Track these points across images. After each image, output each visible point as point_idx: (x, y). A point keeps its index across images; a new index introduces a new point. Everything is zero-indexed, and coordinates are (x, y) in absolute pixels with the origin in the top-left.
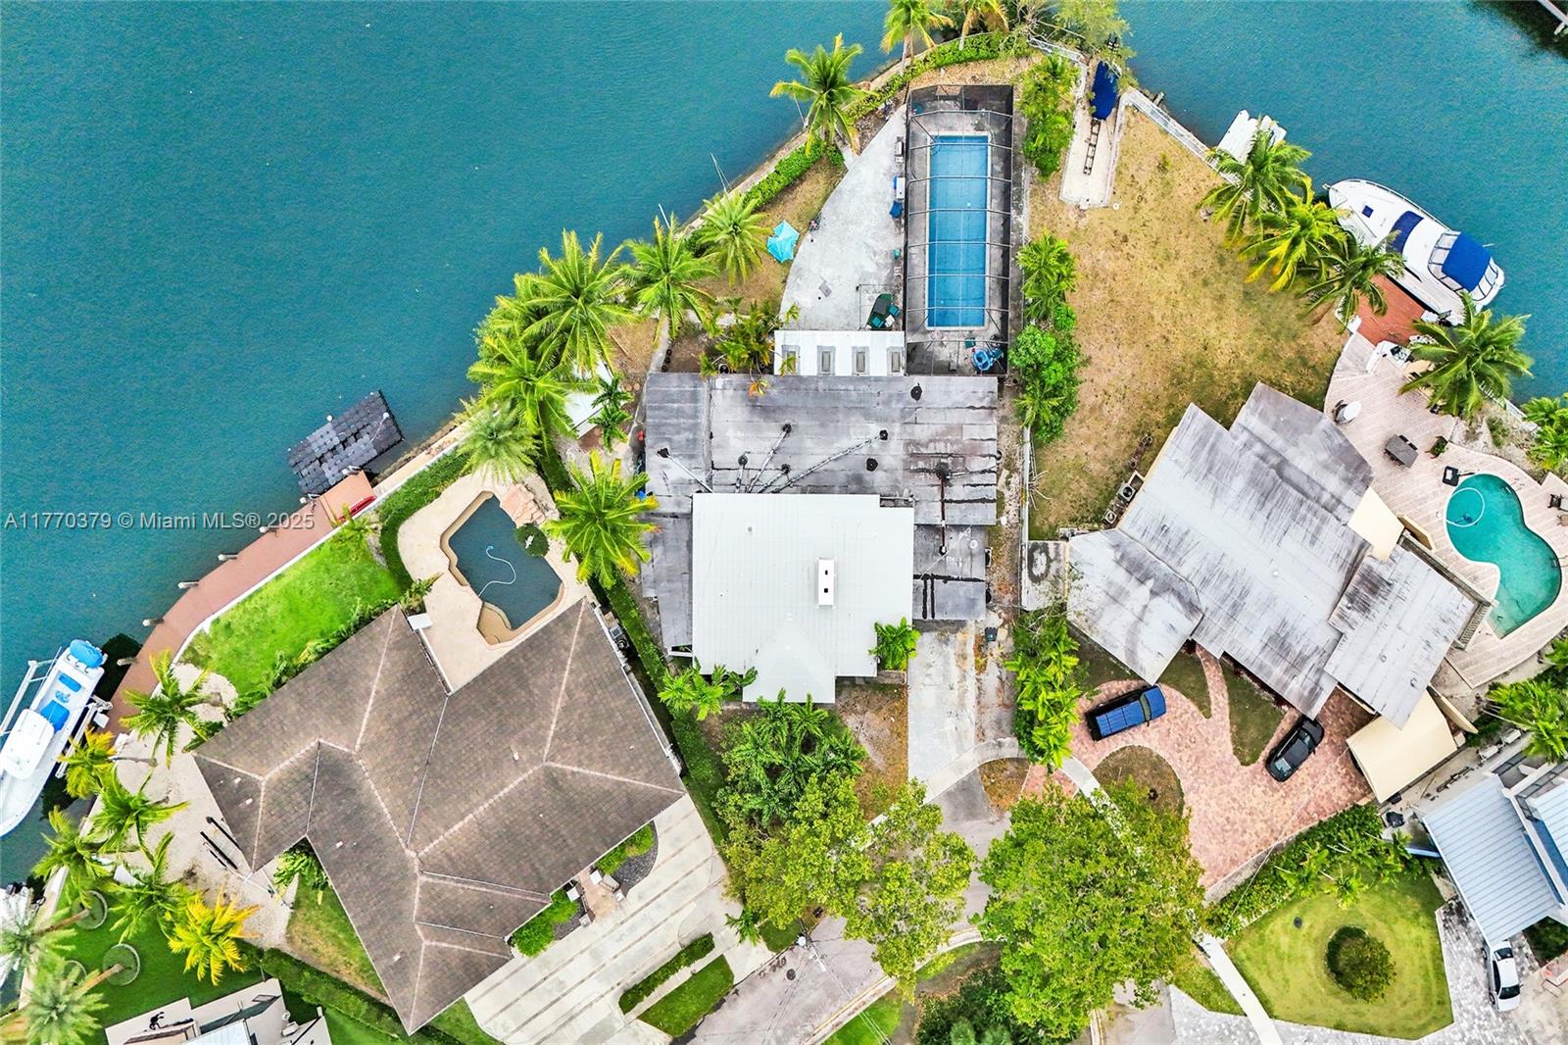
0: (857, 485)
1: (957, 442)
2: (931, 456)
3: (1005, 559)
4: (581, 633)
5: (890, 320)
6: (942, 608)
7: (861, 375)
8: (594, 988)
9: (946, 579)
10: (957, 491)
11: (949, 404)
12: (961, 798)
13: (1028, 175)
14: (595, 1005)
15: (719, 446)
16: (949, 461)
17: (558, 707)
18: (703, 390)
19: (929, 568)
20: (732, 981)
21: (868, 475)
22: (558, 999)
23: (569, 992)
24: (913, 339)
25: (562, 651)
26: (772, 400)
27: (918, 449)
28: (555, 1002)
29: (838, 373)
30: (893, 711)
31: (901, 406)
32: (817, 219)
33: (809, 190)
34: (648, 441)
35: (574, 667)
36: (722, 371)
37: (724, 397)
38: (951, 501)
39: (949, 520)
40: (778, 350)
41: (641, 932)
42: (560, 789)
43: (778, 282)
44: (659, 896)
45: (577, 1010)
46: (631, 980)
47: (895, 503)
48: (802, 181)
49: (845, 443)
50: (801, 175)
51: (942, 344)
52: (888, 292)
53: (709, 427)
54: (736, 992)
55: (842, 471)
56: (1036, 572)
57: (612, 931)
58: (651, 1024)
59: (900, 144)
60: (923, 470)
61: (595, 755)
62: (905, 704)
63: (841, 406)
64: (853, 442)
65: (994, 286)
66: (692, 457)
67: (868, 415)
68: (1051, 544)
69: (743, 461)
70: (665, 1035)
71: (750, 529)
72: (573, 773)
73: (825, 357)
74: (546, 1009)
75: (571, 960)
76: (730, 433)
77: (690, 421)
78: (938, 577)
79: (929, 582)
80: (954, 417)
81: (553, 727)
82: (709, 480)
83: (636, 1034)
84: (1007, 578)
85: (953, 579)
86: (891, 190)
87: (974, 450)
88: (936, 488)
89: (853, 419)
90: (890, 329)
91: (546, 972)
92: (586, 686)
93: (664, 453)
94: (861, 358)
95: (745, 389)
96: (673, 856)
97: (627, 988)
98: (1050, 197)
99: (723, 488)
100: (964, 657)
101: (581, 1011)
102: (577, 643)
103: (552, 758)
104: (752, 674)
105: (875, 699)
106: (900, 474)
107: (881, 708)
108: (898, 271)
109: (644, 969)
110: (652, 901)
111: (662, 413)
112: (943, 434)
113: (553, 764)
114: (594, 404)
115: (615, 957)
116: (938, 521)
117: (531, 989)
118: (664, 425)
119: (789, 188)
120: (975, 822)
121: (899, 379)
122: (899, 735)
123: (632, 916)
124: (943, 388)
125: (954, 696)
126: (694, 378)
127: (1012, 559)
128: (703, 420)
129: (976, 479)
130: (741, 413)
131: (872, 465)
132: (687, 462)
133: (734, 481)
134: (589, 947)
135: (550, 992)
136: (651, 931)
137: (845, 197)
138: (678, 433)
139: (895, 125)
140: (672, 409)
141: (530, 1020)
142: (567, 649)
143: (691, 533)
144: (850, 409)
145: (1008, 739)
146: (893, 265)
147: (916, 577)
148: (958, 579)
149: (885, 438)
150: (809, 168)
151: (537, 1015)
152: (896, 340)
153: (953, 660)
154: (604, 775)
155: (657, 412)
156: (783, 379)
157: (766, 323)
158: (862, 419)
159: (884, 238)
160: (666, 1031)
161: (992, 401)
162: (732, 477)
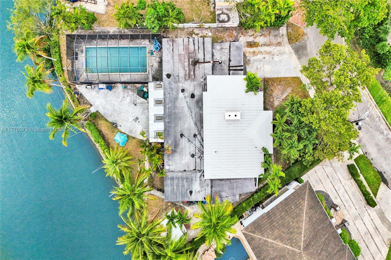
0: (200, 103)
1: (184, 56)
2: (189, 68)
3: (221, 35)
4: (254, 233)
5: (145, 89)
6: (240, 62)
7: (163, 102)
8: (366, 219)
9: (230, 60)
10: (200, 56)
11: (172, 61)
12: (300, 52)
13: (97, 29)
14: (372, 218)
15: (188, 167)
16: (191, 60)
17: (281, 244)
18: (170, 175)
19: (226, 68)
20: (363, 155)
21: (196, 97)
22: (371, 235)
23: (368, 230)
24: (151, 79)
25: (261, 241)
26: (172, 143)
27: (187, 75)
28: (372, 236)
29: (162, 113)
30: (273, 84)
31: (173, 83)
32: (113, 124)
33: (104, 127)
34: (187, 200)
35: (266, 236)
36: (163, 166)
37: (172, 165)
38: (204, 59)
39: (210, 60)
40: (155, 140)
41: (348, 198)
42: (310, 242)
43: (134, 141)
44: (335, 189)
45: (374, 225)
46: (364, 202)
47: (205, 85)
48: (101, 131)
49: (186, 109)
50: (99, 131)
51: (152, 66)
52: (136, 91)
53: (182, 172)
54: (366, 153)
55: (195, 110)
56: (226, 19)
57: (348, 211)
58: (377, 192)
59: (88, 87)
60: (194, 72)
61: (297, 225)
62: (270, 79)
63: (173, 111)
64: (185, 105)
65: (133, 42)
66: (192, 180)
67: (176, 99)
68: (217, 12)
69: (193, 156)
70: (381, 185)
71: (216, 152)
72: (304, 236)
73: (158, 118)
74: (374, 240)
75: (358, 229)
76: (184, 162)
77: (180, 180)
78: (229, 64)
79: (231, 68)
80: (176, 58)
81: (288, 247)
82: (200, 171)
83: (381, 199)
84: (227, 33)
85: (230, 57)
86: (103, 90)
87: (186, 48)
88: (200, 66)
89: (178, 105)
90: (148, 89)
91: (362, 240)
92: (273, 230)
93: (191, 192)
94: (158, 102)
95: (169, 156)
96: (322, 183)
97: (366, 203)
98: (104, 18)
99: (202, 165)
100: (254, 52)
101: (374, 224)
102: (258, 235)
103: (300, 247)
104: (264, 149)
105: (269, 93)
106: (196, 83)
107: (271, 90)
108: (129, 86)
109: (359, 195)
110: (337, 193)
111: (178, 194)
112: (182, 63)
113: (302, 247)
114: (176, 227)
115: (356, 209)
116: (211, 64)
117: (368, 247)
118: (182, 193)
119: (103, 137)
120: (308, 46)
121: (164, 84)
122: (280, 81)
123: (342, 202)
124: (167, 63)
125: (267, 56)
126: (166, 180)
127: (222, 31)
128: (180, 175)
129: (197, 48)
130: (177, 157)
131: (193, 96)
132: (194, 181)
133: (199, 159)
134: (353, 221)
135: (368, 239)
136: (347, 193)
137: (106, 111)
138: (184, 186)
139: (82, 89)
140: (177, 189)
141: (378, 247)
142: (260, 239)
143: (217, 179)
144: (174, 106)
145: (281, 31)
146: (128, 89)
147: (229, 74)
148: (230, 55)
149: (184, 90)
150: (97, 128)
151: (376, 244)
152: (151, 85)
153: (255, 58)
154: (304, 221)
155: (178, 196)
156: (165, 138)
157: (147, 147)
158: (178, 101)
159: (119, 94)
160: (380, 185)
161: (170, 41)
162: (198, 160)
